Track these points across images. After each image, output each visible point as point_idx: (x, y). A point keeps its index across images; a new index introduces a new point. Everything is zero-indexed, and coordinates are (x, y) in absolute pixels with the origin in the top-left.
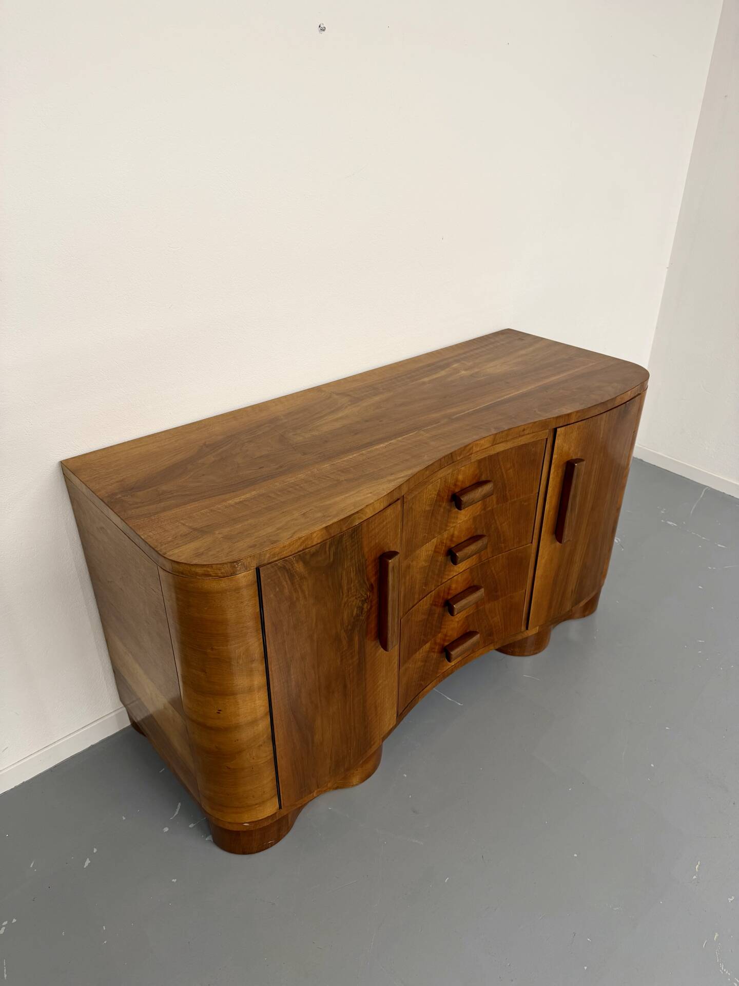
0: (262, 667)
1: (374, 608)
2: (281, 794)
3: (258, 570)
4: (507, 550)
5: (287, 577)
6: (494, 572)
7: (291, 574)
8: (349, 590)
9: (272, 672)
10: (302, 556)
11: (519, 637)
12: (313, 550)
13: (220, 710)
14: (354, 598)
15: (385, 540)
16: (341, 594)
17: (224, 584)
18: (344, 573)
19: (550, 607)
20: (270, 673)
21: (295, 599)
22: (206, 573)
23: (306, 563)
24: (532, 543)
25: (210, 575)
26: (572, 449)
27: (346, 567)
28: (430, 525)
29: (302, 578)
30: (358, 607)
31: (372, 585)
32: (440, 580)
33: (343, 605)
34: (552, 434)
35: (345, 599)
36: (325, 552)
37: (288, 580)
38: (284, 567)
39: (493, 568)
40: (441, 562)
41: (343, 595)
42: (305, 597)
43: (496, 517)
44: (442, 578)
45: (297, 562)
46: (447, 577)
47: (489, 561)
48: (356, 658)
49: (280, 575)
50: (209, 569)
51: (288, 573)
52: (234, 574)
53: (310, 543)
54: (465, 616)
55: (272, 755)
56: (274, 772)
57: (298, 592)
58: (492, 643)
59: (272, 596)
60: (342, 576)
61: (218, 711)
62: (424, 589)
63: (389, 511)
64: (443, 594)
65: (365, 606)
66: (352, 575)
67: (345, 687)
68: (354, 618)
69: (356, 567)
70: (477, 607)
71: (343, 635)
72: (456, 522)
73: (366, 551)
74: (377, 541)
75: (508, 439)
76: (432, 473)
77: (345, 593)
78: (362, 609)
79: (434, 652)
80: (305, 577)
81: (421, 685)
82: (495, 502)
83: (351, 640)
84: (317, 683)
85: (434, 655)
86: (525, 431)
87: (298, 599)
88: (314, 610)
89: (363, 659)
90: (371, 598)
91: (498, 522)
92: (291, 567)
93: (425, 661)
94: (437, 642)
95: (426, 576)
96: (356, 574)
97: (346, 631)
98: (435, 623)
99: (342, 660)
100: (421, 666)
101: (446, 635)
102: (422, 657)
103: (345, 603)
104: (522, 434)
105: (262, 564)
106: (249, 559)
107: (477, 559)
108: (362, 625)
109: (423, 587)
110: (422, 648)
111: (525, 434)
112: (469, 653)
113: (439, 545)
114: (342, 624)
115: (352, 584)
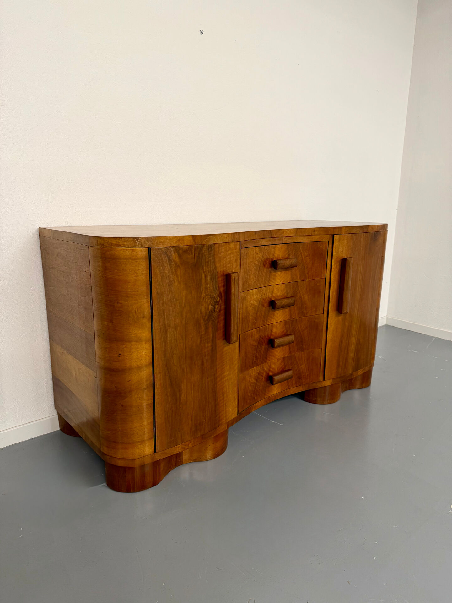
0: (149, 325)
1: (222, 312)
2: (156, 438)
3: (150, 249)
4: (308, 315)
5: (167, 261)
6: (300, 329)
7: (170, 259)
8: (206, 289)
9: (155, 330)
10: (177, 249)
11: (319, 385)
12: (185, 248)
13: (119, 354)
14: (209, 297)
15: (230, 265)
16: (201, 290)
17: (128, 253)
18: (204, 274)
19: (338, 366)
20: (154, 330)
21: (172, 279)
22: (118, 244)
23: (180, 256)
24: (323, 314)
25: (120, 246)
26: (344, 251)
27: (204, 270)
28: (258, 276)
29: (177, 265)
30: (212, 305)
31: (221, 293)
32: (265, 321)
33: (202, 298)
34: (331, 239)
35: (203, 295)
36: (192, 253)
37: (168, 263)
38: (166, 253)
39: (299, 326)
40: (266, 308)
41: (202, 290)
42: (178, 282)
43: (300, 289)
44: (266, 320)
45: (174, 253)
46: (270, 321)
47: (296, 320)
48: (210, 344)
49: (163, 257)
50: (119, 241)
51: (168, 258)
52: (135, 247)
53: (182, 243)
54: (283, 357)
55: (152, 401)
56: (153, 417)
57: (174, 275)
58: (301, 385)
59: (158, 271)
60: (202, 276)
61: (118, 355)
62: (255, 323)
63: (232, 245)
64: (267, 333)
65: (217, 307)
66: (208, 279)
67: (203, 364)
68: (209, 312)
69: (211, 274)
70: (290, 352)
71: (202, 321)
72: (275, 283)
73: (218, 265)
74: (224, 262)
75: (305, 235)
76: (259, 238)
77: (204, 289)
78: (215, 308)
79: (262, 376)
80: (179, 266)
81: (254, 398)
82: (299, 277)
83: (207, 328)
84: (184, 352)
85: (263, 378)
86: (315, 232)
87: (174, 280)
88: (184, 293)
89: (215, 348)
90: (220, 302)
91: (301, 293)
92: (170, 255)
93: (257, 380)
94: (264, 368)
95: (256, 313)
96: (211, 279)
97: (204, 319)
98: (262, 352)
99: (201, 341)
100: (254, 383)
101: (270, 367)
102: (254, 375)
103: (204, 298)
104: (313, 234)
105: (152, 246)
106: (144, 239)
107: (289, 316)
108: (215, 320)
109: (255, 321)
110: (254, 368)
111: (315, 234)
112: (286, 388)
113: (264, 294)
114: (202, 313)
115: (208, 286)
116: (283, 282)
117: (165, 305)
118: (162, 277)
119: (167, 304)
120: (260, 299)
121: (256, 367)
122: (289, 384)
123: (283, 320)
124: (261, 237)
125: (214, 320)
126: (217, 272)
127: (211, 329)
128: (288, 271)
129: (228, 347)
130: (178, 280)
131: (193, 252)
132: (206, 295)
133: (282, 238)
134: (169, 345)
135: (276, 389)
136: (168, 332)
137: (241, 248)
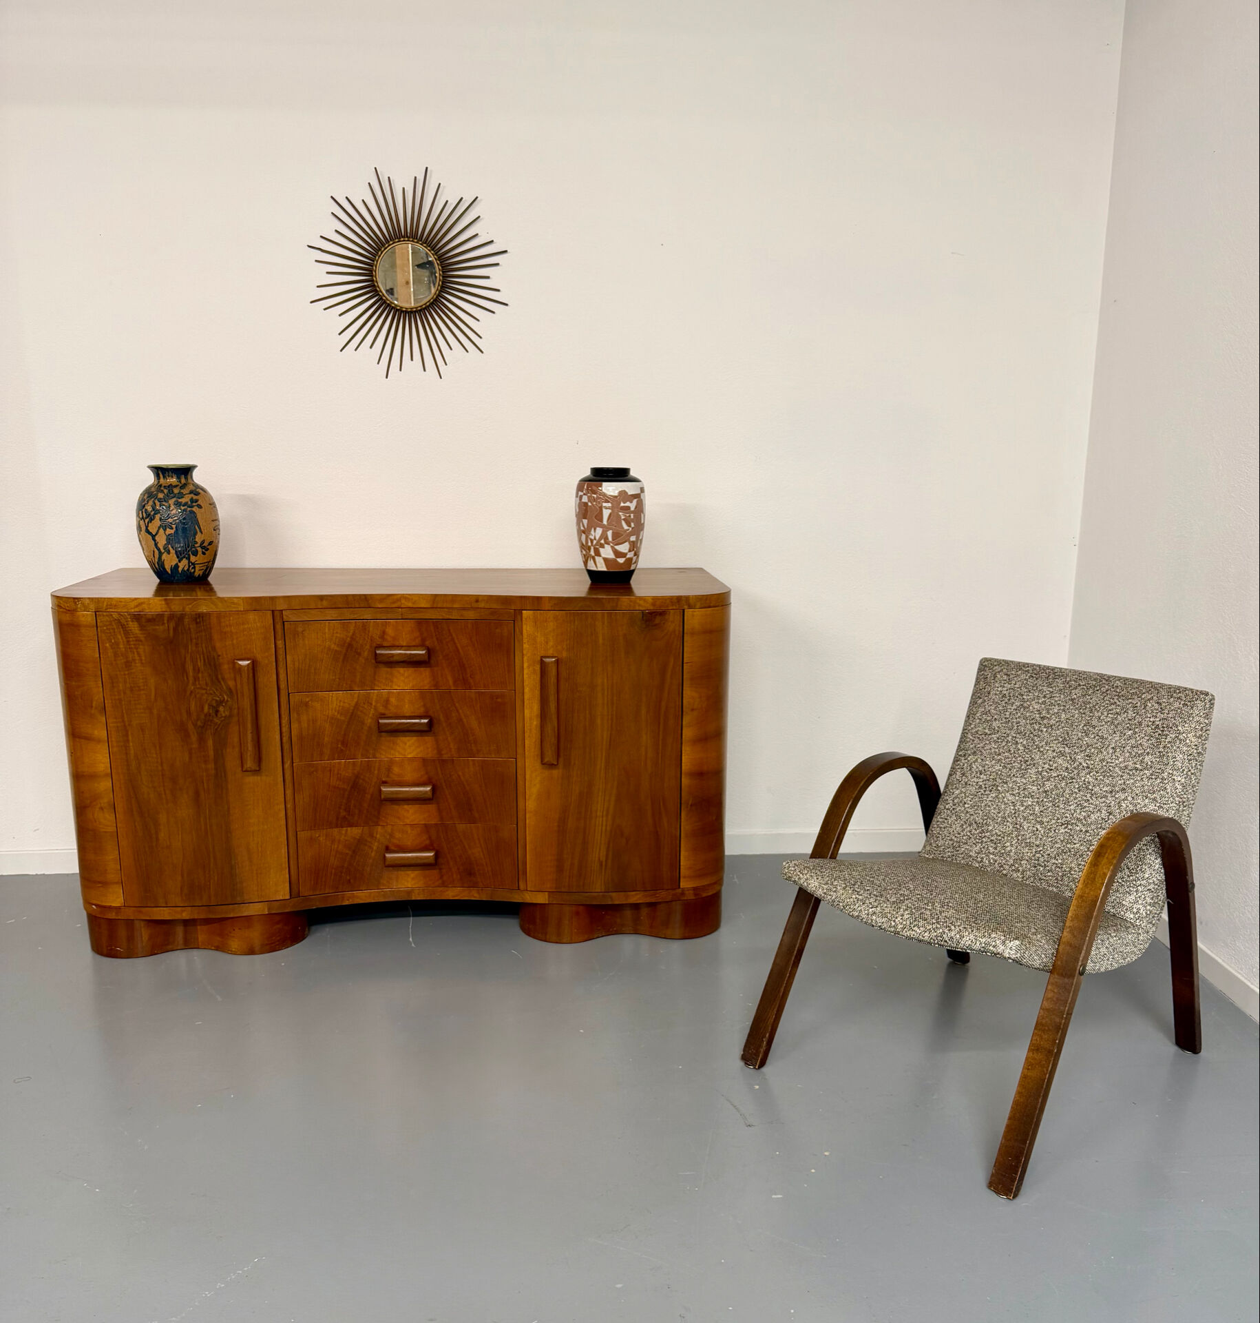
1: (233, 719)
2: (124, 884)
3: (95, 614)
4: (481, 755)
5: (122, 632)
7: (126, 631)
8: (196, 679)
10: (137, 617)
11: (517, 898)
12: (150, 616)
15: (249, 647)
16: (186, 679)
17: (69, 618)
18: (188, 659)
21: (131, 659)
22: (60, 605)
23: (142, 627)
25: (62, 607)
26: (551, 644)
27: (190, 650)
28: (341, 669)
29: (138, 640)
31: (230, 690)
32: (372, 751)
33: (188, 693)
35: (191, 687)
36: (163, 624)
37: (123, 635)
38: (119, 621)
40: (370, 727)
41: (188, 680)
42: (142, 663)
44: (374, 749)
45: (133, 621)
46: (383, 752)
47: (453, 760)
48: (211, 766)
49: (115, 627)
50: (61, 602)
51: (123, 628)
53: (146, 607)
54: (423, 822)
56: (117, 851)
57: (134, 653)
58: (475, 887)
59: (108, 645)
60: (185, 658)
64: (376, 772)
65: (221, 709)
66: (199, 664)
67: (197, 793)
68: (206, 715)
69: (204, 657)
70: (442, 818)
71: (190, 727)
72: (391, 687)
73: (218, 645)
74: (235, 641)
75: (455, 606)
76: (333, 607)
77: (191, 680)
78: (217, 711)
79: (370, 847)
80: (141, 641)
81: (349, 880)
82: (451, 682)
83: (202, 740)
84: (160, 768)
85: (372, 852)
86: (478, 603)
87: (134, 660)
88: (152, 681)
89: (223, 775)
90: (230, 703)
91: (460, 711)
92: (125, 623)
93: (354, 851)
94: (375, 835)
95: (343, 733)
96: (205, 664)
97: (195, 725)
98: (365, 805)
99: (190, 758)
100: (347, 854)
101: (391, 835)
102: (346, 841)
103: (191, 692)
104: (475, 605)
105: (99, 610)
106: (88, 600)
107: (435, 751)
108: (219, 729)
109: (339, 746)
110: (345, 829)
111: (480, 606)
112: (437, 884)
113: (364, 704)
114: (189, 713)
115: (200, 675)
116: (413, 686)
117: (122, 694)
118: (116, 655)
119: (125, 693)
120: (351, 711)
121: (349, 829)
122: (445, 878)
123: (419, 756)
124: (340, 606)
125: (216, 729)
126: (219, 656)
127: (210, 743)
128: (422, 669)
129: (256, 777)
130: (141, 660)
131: (166, 621)
132: (198, 688)
133: (400, 610)
134: (132, 752)
135: (409, 879)
136: (130, 733)
137: (284, 622)
